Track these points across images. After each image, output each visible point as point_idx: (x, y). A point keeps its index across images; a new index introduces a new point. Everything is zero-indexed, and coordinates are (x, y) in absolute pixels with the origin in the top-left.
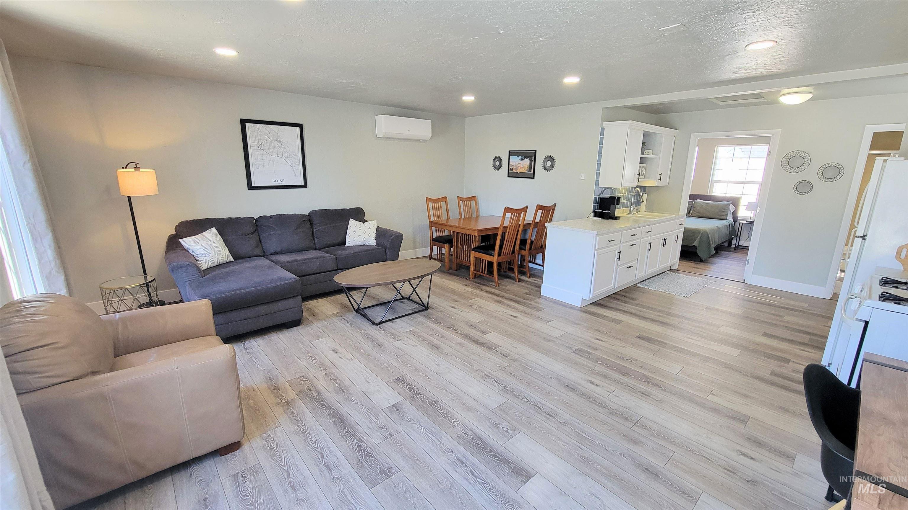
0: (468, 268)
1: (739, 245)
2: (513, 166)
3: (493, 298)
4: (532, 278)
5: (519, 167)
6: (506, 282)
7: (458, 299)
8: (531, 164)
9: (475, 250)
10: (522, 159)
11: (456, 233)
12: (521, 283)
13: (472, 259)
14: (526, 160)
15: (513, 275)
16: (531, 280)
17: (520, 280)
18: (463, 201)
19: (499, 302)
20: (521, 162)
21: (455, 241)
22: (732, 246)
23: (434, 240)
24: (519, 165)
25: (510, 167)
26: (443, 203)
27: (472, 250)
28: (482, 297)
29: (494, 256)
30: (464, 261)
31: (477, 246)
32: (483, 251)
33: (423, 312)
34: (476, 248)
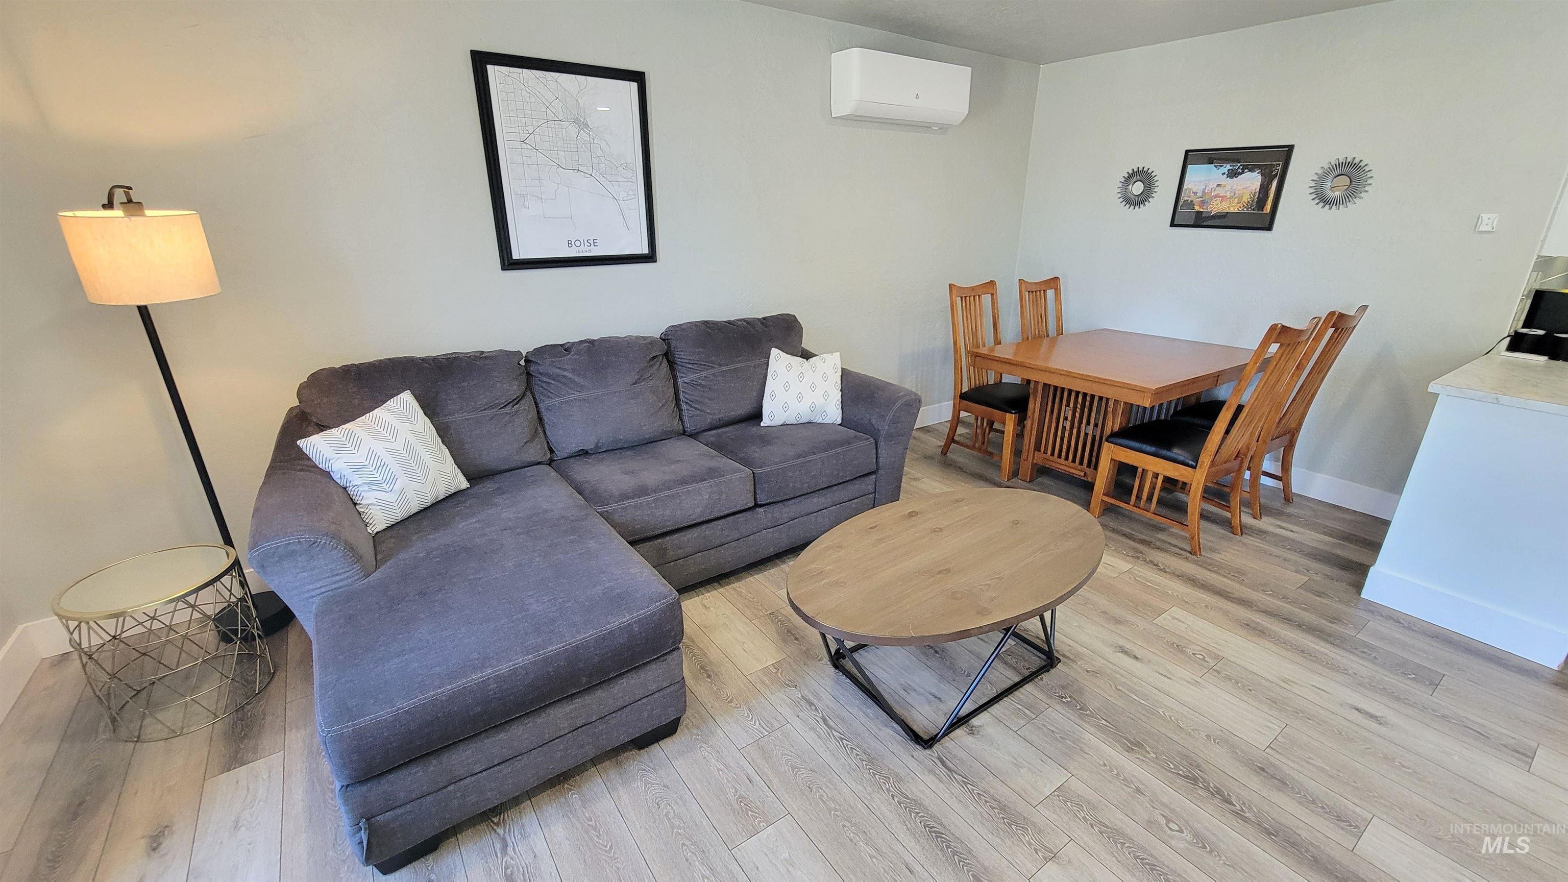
0: (1089, 487)
2: (1195, 193)
3: (1226, 613)
4: (1264, 519)
5: (1216, 196)
6: (1210, 534)
7: (1118, 612)
8: (1264, 189)
9: (1113, 439)
10: (1233, 174)
11: (1040, 387)
12: (1247, 539)
13: (1105, 465)
14: (1248, 175)
15: (1228, 515)
16: (1266, 523)
17: (1244, 530)
18: (1029, 292)
20: (1225, 180)
21: (1034, 407)
23: (963, 397)
24: (1220, 191)
25: (1184, 197)
26: (986, 299)
27: (1107, 440)
28: (1184, 603)
29: (1194, 467)
31: (1116, 428)
32: (1153, 449)
33: (1045, 676)
34: (1113, 435)
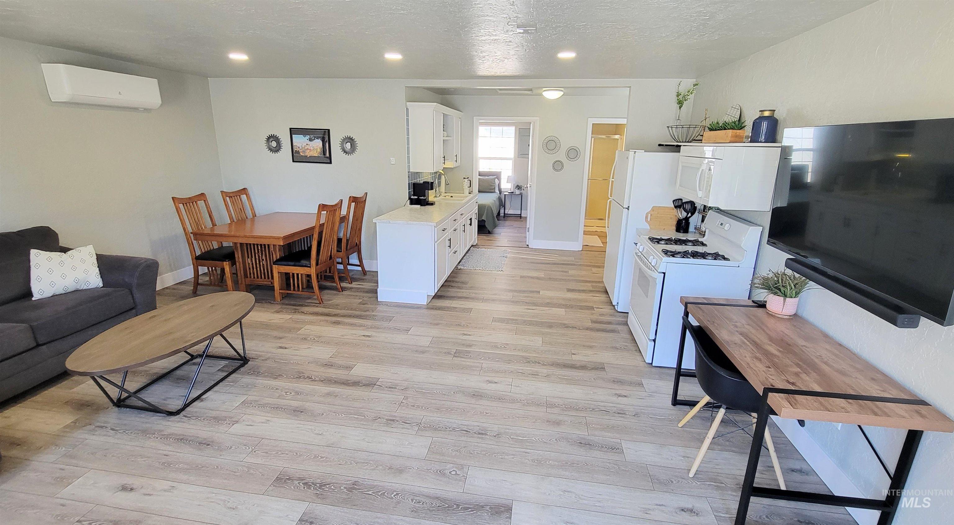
0: (272, 288)
1: (506, 213)
2: (299, 147)
3: (327, 321)
4: (354, 283)
5: (307, 149)
6: (326, 295)
7: (281, 335)
8: (324, 145)
9: (277, 263)
10: (311, 140)
11: (239, 245)
12: (345, 293)
13: (276, 275)
14: (315, 141)
15: (335, 285)
16: (354, 285)
17: (343, 289)
18: (229, 197)
19: (338, 323)
20: (309, 143)
21: (238, 256)
22: (501, 215)
23: (198, 258)
24: (308, 147)
25: (295, 149)
26: (201, 203)
27: (274, 264)
28: (311, 323)
29: (310, 267)
30: (259, 279)
31: (278, 257)
32: (293, 263)
33: (242, 369)
34: (278, 261)
